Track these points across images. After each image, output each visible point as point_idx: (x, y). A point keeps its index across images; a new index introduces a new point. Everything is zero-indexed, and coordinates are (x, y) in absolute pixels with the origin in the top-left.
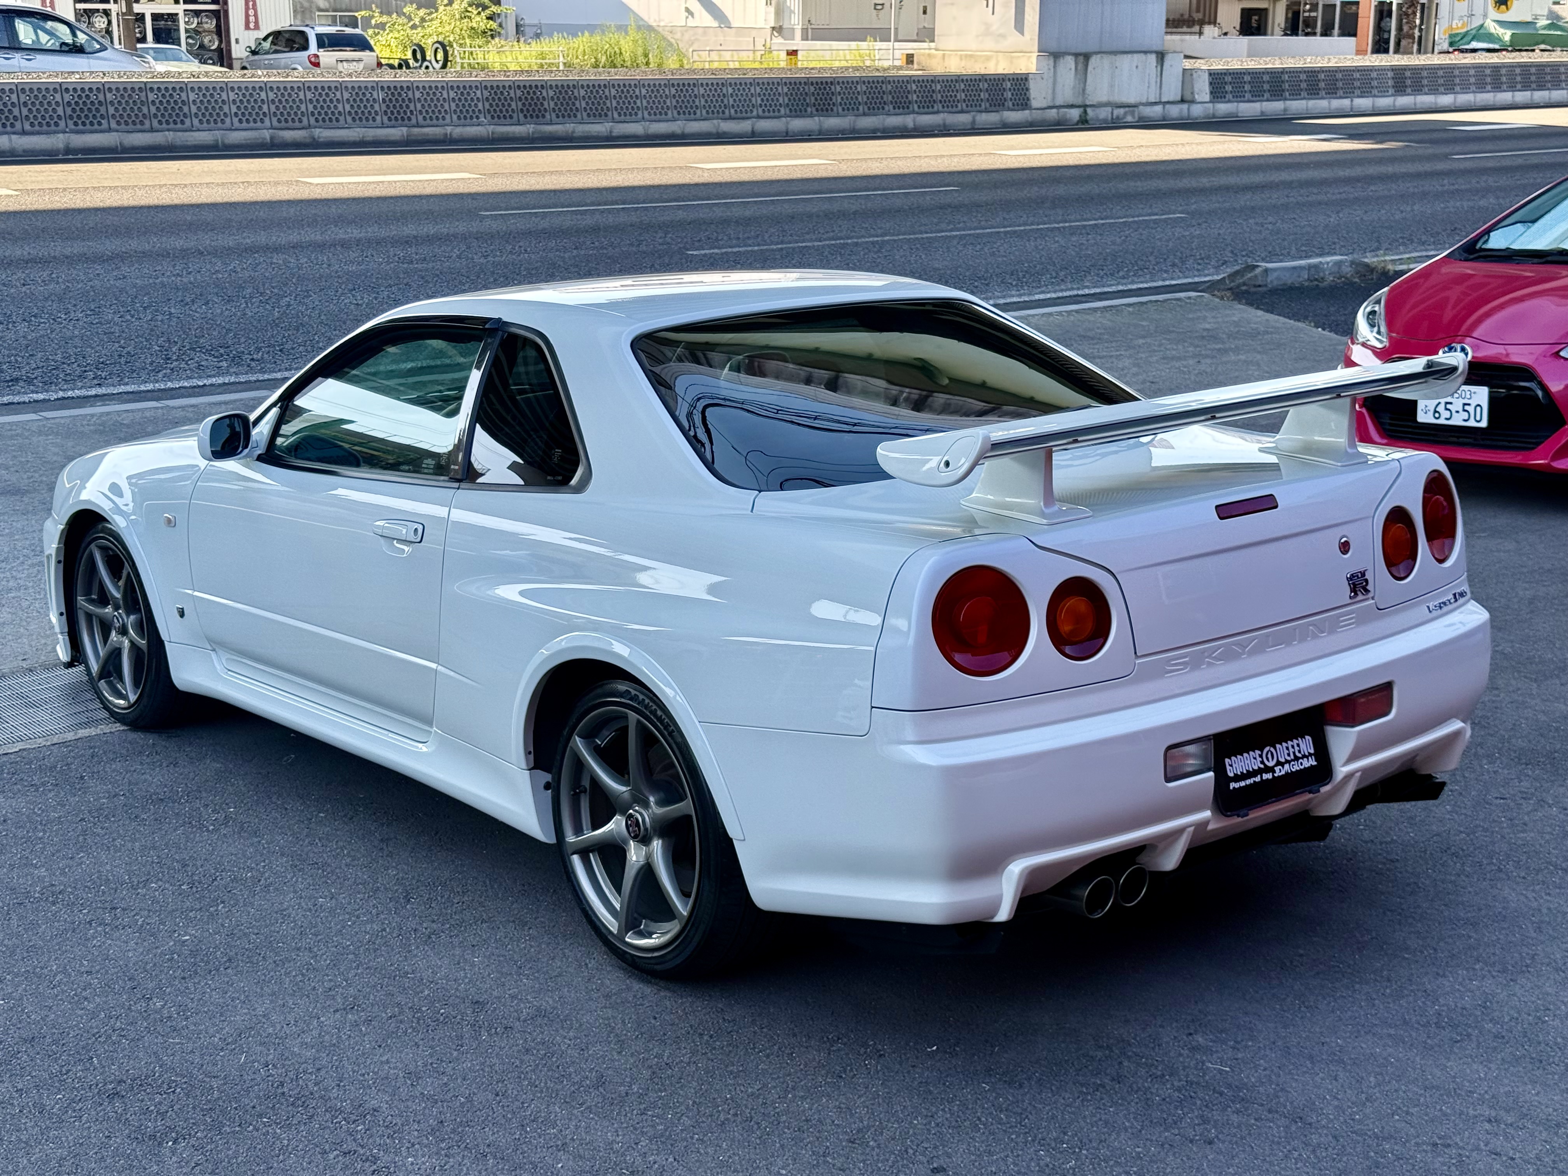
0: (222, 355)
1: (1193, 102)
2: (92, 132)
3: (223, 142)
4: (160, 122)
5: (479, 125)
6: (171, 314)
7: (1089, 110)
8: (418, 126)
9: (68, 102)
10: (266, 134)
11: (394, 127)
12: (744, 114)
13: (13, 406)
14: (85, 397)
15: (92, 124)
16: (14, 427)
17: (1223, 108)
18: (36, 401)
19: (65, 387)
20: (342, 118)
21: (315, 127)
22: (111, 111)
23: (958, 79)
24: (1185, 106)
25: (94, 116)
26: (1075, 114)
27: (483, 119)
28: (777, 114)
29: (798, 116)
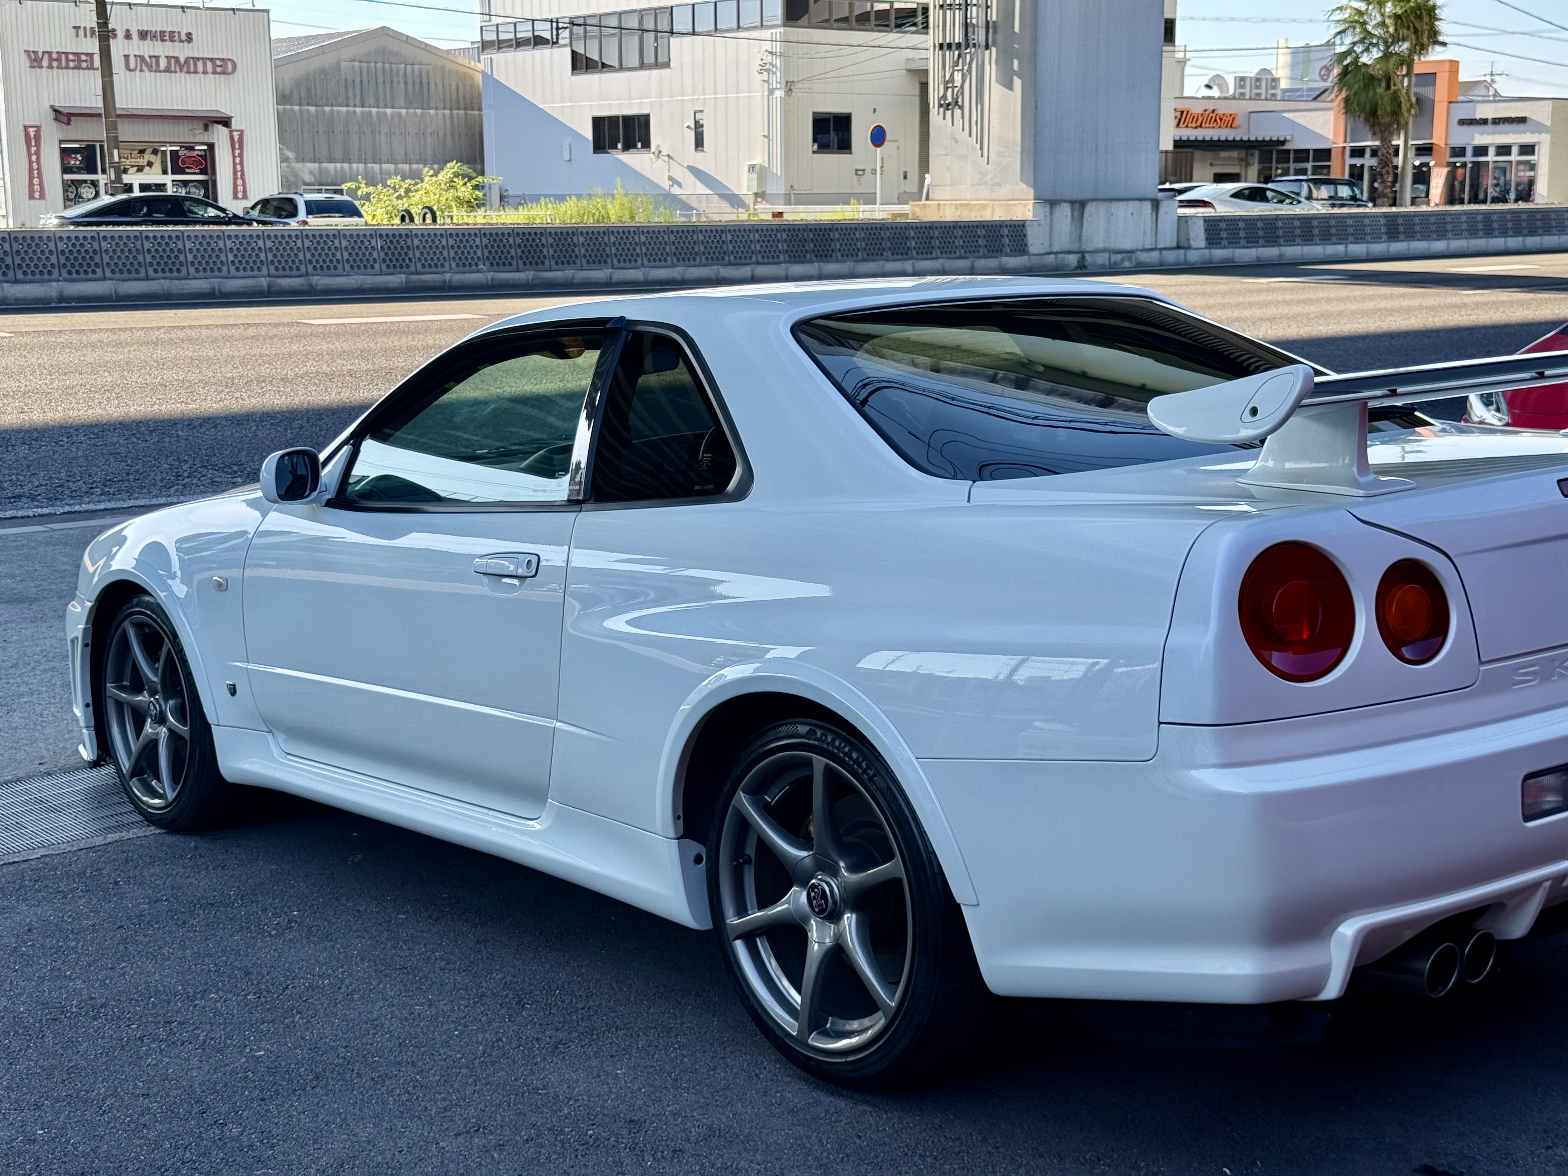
0: (236, 472)
1: (1189, 248)
2: (86, 280)
3: (220, 290)
4: (156, 271)
5: (478, 272)
6: (178, 436)
7: (1087, 256)
8: (417, 273)
9: (62, 251)
10: (264, 282)
11: (392, 274)
12: (743, 261)
13: (16, 520)
14: (93, 511)
15: (86, 272)
16: (19, 539)
17: (1219, 254)
18: (41, 516)
19: (72, 502)
20: (340, 266)
21: (313, 275)
22: (106, 259)
23: (956, 226)
24: (1181, 252)
25: (89, 265)
26: (1073, 260)
27: (482, 266)
28: (776, 260)
29: (796, 262)
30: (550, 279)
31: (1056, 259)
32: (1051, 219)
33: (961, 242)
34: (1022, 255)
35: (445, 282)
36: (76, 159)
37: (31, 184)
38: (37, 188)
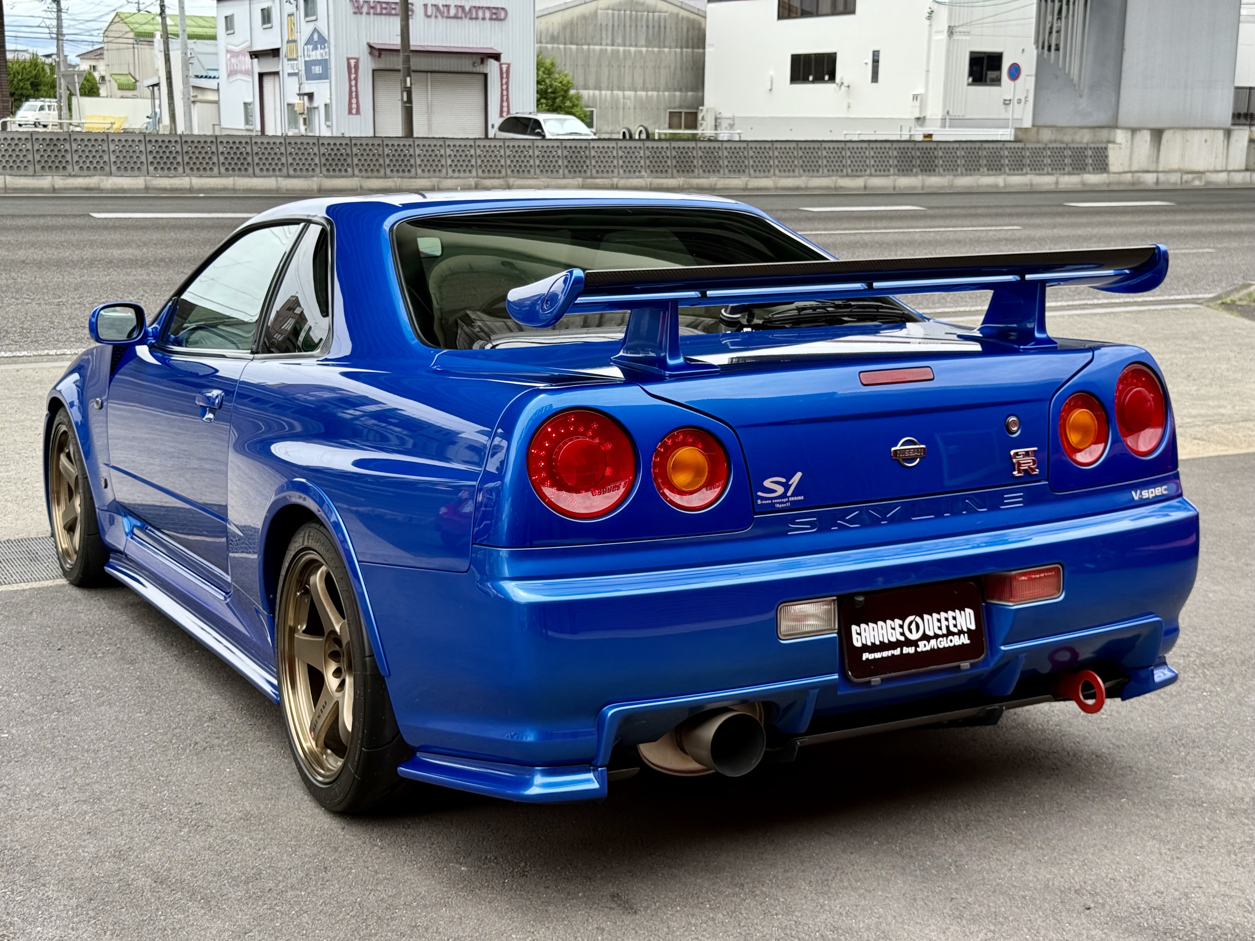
2: (340, 177)
7: (1162, 175)
9: (323, 153)
15: (340, 170)
21: (511, 177)
23: (1045, 147)
25: (342, 165)
26: (1148, 178)
28: (887, 173)
29: (905, 175)
31: (1133, 177)
32: (1132, 144)
33: (1049, 161)
34: (1102, 173)
37: (350, 103)
38: (354, 106)
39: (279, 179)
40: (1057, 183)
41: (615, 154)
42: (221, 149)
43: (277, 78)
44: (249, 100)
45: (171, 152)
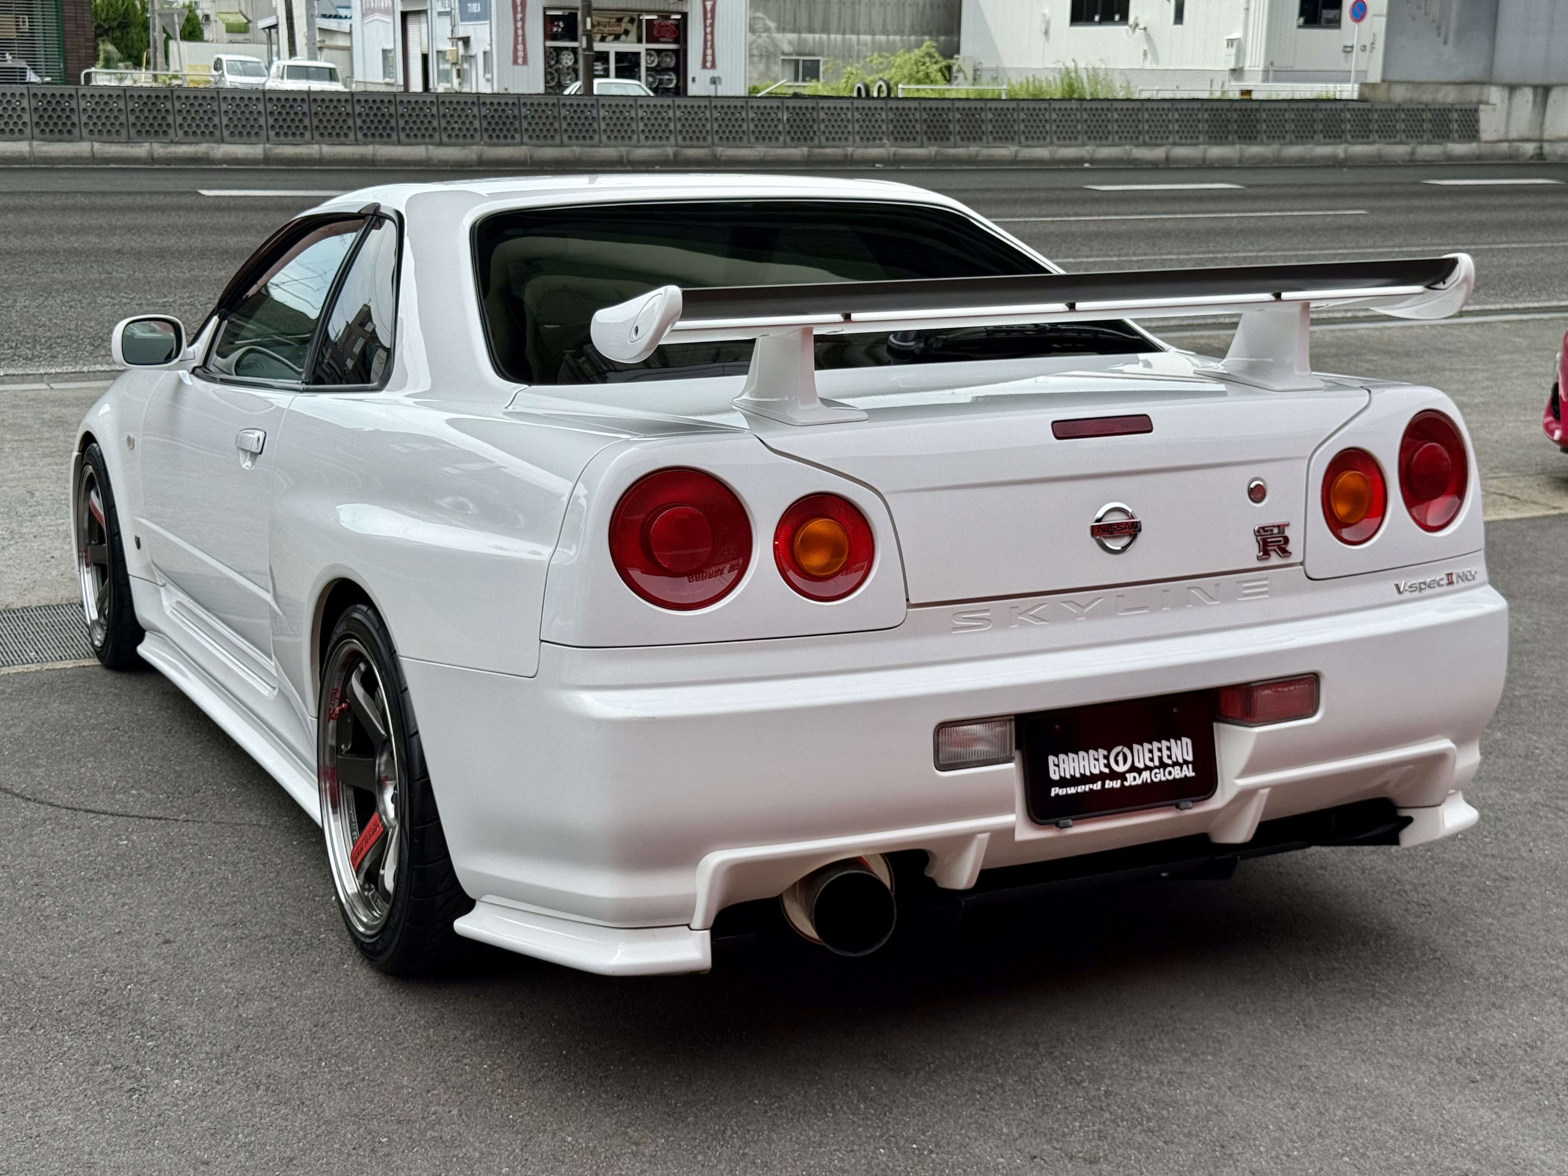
2: (505, 145)
3: (627, 158)
4: (570, 137)
5: (882, 146)
7: (1546, 145)
8: (820, 146)
9: (485, 115)
10: (670, 151)
11: (796, 147)
12: (1159, 141)
15: (505, 137)
20: (745, 138)
21: (718, 146)
22: (525, 124)
23: (1398, 108)
25: (508, 130)
26: (1530, 149)
27: (885, 141)
28: (1195, 141)
29: (1218, 144)
30: (953, 156)
31: (1510, 147)
32: (1510, 104)
33: (1403, 126)
34: (1471, 142)
35: (846, 155)
36: (558, 26)
37: (515, 51)
38: (520, 54)
39: (430, 147)
40: (1413, 153)
41: (850, 116)
42: (358, 109)
43: (423, 18)
44: (390, 46)
45: (296, 113)
